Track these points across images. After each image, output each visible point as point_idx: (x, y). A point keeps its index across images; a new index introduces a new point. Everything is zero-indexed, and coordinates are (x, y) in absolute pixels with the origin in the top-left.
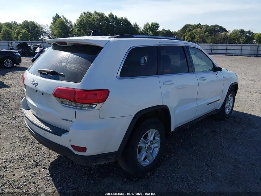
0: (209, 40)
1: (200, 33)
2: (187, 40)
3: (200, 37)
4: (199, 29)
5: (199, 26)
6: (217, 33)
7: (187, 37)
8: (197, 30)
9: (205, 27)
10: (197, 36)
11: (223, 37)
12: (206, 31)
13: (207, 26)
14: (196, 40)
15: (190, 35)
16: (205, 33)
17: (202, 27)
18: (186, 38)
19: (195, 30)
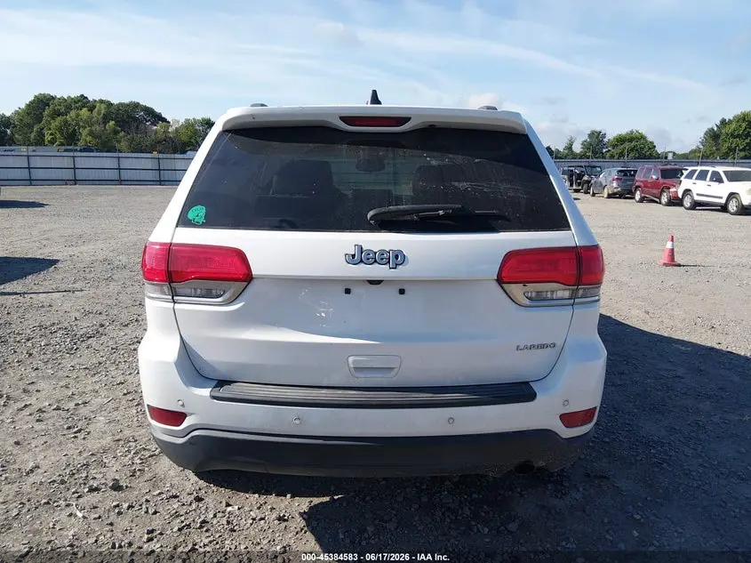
0: (124, 144)
1: (89, 123)
2: (52, 142)
3: (91, 133)
4: (84, 112)
5: (82, 101)
6: (142, 127)
7: (51, 134)
8: (78, 115)
9: (103, 106)
10: (85, 132)
11: (161, 136)
12: (106, 119)
13: (109, 104)
14: (81, 144)
15: (60, 129)
16: (105, 123)
17: (95, 107)
18: (48, 138)
19: (73, 113)
